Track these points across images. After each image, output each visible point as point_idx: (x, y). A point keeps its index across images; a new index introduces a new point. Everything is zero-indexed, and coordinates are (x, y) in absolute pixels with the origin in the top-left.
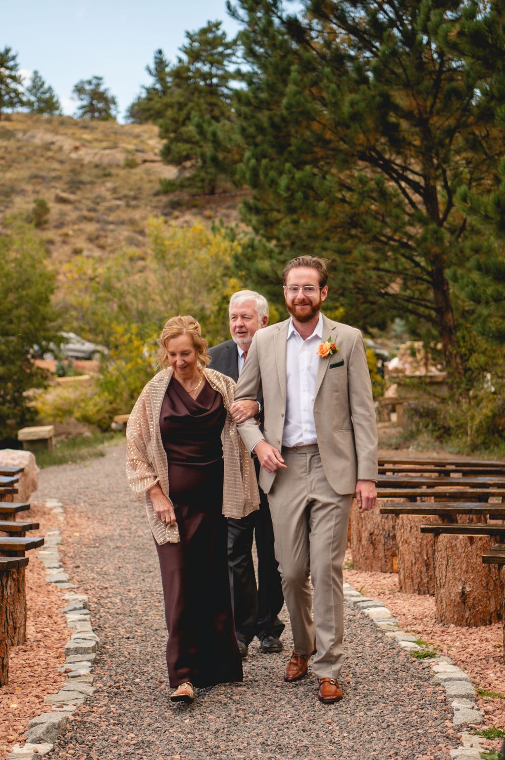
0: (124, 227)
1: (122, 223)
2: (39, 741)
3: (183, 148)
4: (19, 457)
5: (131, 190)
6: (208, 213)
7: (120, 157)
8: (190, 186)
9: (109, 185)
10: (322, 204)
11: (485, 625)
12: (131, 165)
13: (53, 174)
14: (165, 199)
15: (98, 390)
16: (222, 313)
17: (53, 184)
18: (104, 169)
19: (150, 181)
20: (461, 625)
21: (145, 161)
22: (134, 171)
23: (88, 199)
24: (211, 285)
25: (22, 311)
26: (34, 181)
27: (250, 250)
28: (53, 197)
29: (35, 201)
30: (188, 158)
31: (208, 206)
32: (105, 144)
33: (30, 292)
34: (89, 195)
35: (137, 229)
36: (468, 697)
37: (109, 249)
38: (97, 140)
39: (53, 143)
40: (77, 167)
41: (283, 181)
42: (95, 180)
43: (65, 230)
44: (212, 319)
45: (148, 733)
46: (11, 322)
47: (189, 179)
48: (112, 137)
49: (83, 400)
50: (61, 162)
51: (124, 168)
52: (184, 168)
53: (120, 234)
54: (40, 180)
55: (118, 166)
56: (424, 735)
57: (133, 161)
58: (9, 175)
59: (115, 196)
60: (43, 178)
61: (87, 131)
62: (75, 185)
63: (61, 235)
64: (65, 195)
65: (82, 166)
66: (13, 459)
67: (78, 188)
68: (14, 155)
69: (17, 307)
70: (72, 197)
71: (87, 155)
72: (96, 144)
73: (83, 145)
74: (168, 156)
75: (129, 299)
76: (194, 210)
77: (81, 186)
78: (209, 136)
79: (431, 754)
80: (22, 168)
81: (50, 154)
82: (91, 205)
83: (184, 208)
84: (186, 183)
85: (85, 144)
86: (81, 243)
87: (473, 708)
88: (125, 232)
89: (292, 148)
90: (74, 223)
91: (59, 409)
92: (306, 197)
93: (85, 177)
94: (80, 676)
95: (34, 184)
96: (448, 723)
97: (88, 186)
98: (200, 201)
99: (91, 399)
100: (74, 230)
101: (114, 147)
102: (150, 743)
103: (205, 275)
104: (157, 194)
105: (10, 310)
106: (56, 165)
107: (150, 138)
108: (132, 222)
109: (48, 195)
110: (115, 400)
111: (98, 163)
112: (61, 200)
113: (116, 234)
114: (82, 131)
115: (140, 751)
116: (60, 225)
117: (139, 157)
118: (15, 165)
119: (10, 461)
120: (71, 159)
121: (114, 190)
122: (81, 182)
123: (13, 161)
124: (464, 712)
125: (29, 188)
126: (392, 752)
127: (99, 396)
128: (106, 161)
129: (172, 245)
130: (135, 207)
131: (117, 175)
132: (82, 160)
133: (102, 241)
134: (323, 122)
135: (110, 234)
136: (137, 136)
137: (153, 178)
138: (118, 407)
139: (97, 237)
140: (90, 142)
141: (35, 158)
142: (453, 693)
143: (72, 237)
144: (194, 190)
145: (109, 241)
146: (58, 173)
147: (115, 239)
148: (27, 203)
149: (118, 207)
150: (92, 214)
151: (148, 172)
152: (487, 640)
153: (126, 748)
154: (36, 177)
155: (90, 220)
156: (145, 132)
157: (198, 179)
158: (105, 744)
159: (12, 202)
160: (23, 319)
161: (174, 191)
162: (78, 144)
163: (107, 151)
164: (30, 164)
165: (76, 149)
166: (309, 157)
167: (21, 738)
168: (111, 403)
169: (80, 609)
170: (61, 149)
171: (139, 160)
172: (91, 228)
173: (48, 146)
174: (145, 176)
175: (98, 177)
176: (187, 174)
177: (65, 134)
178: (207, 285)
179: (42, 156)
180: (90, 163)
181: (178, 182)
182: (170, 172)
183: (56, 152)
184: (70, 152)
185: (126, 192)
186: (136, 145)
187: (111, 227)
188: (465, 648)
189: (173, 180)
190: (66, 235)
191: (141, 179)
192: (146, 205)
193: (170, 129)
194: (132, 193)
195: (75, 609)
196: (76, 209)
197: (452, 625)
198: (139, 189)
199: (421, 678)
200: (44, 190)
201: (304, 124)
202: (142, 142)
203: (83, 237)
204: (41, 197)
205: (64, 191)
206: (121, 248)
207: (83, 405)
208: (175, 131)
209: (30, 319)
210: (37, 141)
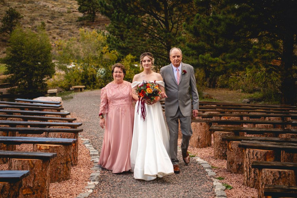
0: (68, 31)
1: (67, 29)
2: (94, 181)
3: (85, 8)
4: (58, 99)
5: (69, 20)
6: (92, 27)
7: (66, 10)
8: (87, 19)
9: (63, 18)
10: (137, 26)
11: (205, 148)
12: (69, 12)
13: (46, 14)
14: (79, 23)
15: (65, 78)
16: (101, 57)
17: (46, 17)
18: (61, 13)
19: (75, 17)
20: (198, 148)
21: (73, 11)
22: (70, 14)
23: (57, 22)
24: (98, 49)
25: (42, 55)
26: (41, 16)
27: (109, 39)
28: (46, 21)
29: (41, 22)
30: (86, 11)
31: (92, 25)
32: (61, 6)
33: (45, 50)
34: (57, 21)
35: (71, 31)
36: (209, 168)
37: (63, 37)
38: (59, 5)
39: (46, 5)
40: (53, 13)
41: (126, 19)
42: (58, 16)
43: (50, 31)
44: (98, 59)
45: (123, 178)
46: (39, 58)
47: (87, 17)
48: (63, 4)
49: (61, 82)
50: (49, 11)
51: (67, 13)
52: (85, 14)
53: (66, 33)
54: (42, 16)
55: (65, 12)
56: (202, 179)
57: (70, 11)
58: (33, 14)
59: (65, 21)
60: (43, 15)
61: (56, 2)
62: (53, 18)
63: (49, 33)
64: (50, 21)
65: (55, 12)
66: (56, 99)
67: (54, 19)
68: (34, 9)
69: (41, 54)
70: (52, 21)
71: (56, 9)
72: (59, 6)
73: (55, 6)
74: (80, 10)
75: (73, 52)
76: (88, 26)
77: (55, 18)
78: (104, 5)
79: (206, 184)
80: (37, 12)
81: (45, 8)
82: (58, 24)
83: (85, 26)
84: (86, 18)
85: (56, 6)
86: (55, 35)
87: (212, 171)
88: (68, 32)
89: (129, 10)
90: (53, 29)
91: (54, 84)
92: (133, 24)
93: (56, 16)
94: (97, 162)
95: (41, 17)
96: (207, 176)
97: (57, 18)
98: (89, 24)
99: (63, 81)
100: (53, 31)
101: (64, 7)
102: (125, 181)
103: (96, 46)
104: (77, 21)
105: (39, 55)
106: (47, 12)
107: (74, 4)
108: (70, 29)
109: (45, 21)
110: (70, 82)
111: (59, 11)
112: (49, 22)
113: (65, 33)
114: (54, 2)
115: (123, 184)
116: (49, 30)
117: (72, 10)
118: (35, 11)
119: (55, 100)
120: (52, 10)
121: (64, 20)
122: (54, 17)
123: (34, 10)
124: (210, 173)
125: (39, 18)
126: (195, 184)
127: (66, 80)
128: (62, 11)
129: (87, 37)
130: (71, 25)
131: (65, 15)
132: (55, 10)
133: (61, 35)
134: (138, 2)
135: (64, 33)
136: (71, 4)
137: (76, 16)
138: (71, 84)
139: (60, 34)
140: (57, 5)
141: (41, 10)
142: (205, 167)
143: (52, 33)
144: (88, 21)
145: (63, 35)
146: (48, 14)
147: (65, 34)
148: (39, 23)
149: (66, 25)
150: (58, 27)
151: (74, 15)
152: (207, 152)
153: (118, 183)
154: (41, 15)
155: (58, 28)
156: (73, 3)
157: (89, 17)
158: (112, 182)
159: (34, 22)
160: (42, 57)
161: (83, 20)
162: (53, 6)
163: (62, 8)
164: (39, 11)
165: (53, 7)
166: (133, 13)
167: (89, 180)
168: (69, 83)
169: (88, 143)
170: (48, 7)
171: (72, 11)
172: (58, 31)
173: (44, 6)
174: (73, 16)
175: (59, 16)
176: (86, 16)
177: (50, 3)
178: (97, 49)
179: (43, 9)
180: (57, 11)
181: (83, 18)
182: (81, 15)
183: (47, 8)
184: (51, 8)
185: (68, 20)
186: (70, 6)
187: (64, 31)
188: (201, 154)
189: (82, 17)
190: (51, 33)
191: (72, 17)
192: (74, 24)
193: (81, 2)
194: (70, 21)
195: (87, 143)
196: (53, 25)
197: (195, 148)
198: (72, 19)
199: (194, 163)
200: (44, 19)
201: (132, 3)
202: (72, 5)
203: (56, 33)
204: (43, 21)
205: (49, 20)
206: (67, 37)
207: (61, 83)
208: (82, 3)
209: (45, 58)
210: (41, 4)
